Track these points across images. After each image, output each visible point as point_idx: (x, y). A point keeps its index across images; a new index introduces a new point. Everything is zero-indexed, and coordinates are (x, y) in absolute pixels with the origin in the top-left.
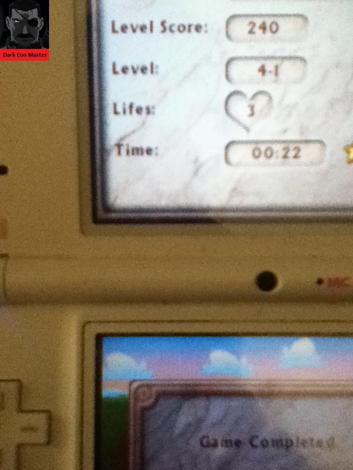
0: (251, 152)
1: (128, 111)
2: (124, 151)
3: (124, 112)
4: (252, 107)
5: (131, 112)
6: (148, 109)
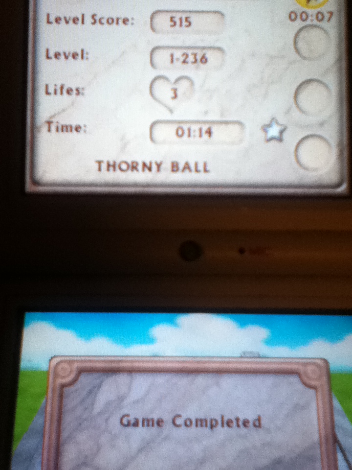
0: (175, 131)
1: (59, 91)
2: (53, 128)
3: (55, 93)
4: (175, 91)
5: (62, 93)
6: (77, 90)
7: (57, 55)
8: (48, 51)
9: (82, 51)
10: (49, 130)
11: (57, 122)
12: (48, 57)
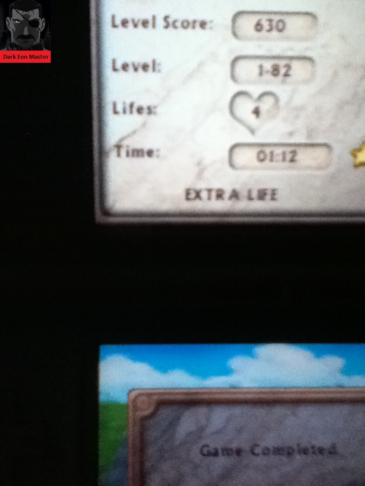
0: (256, 156)
1: (128, 110)
2: (123, 152)
5: (131, 112)
6: (149, 108)
7: (125, 67)
8: (114, 62)
9: (154, 62)
10: (119, 155)
11: (128, 146)
12: (115, 70)
